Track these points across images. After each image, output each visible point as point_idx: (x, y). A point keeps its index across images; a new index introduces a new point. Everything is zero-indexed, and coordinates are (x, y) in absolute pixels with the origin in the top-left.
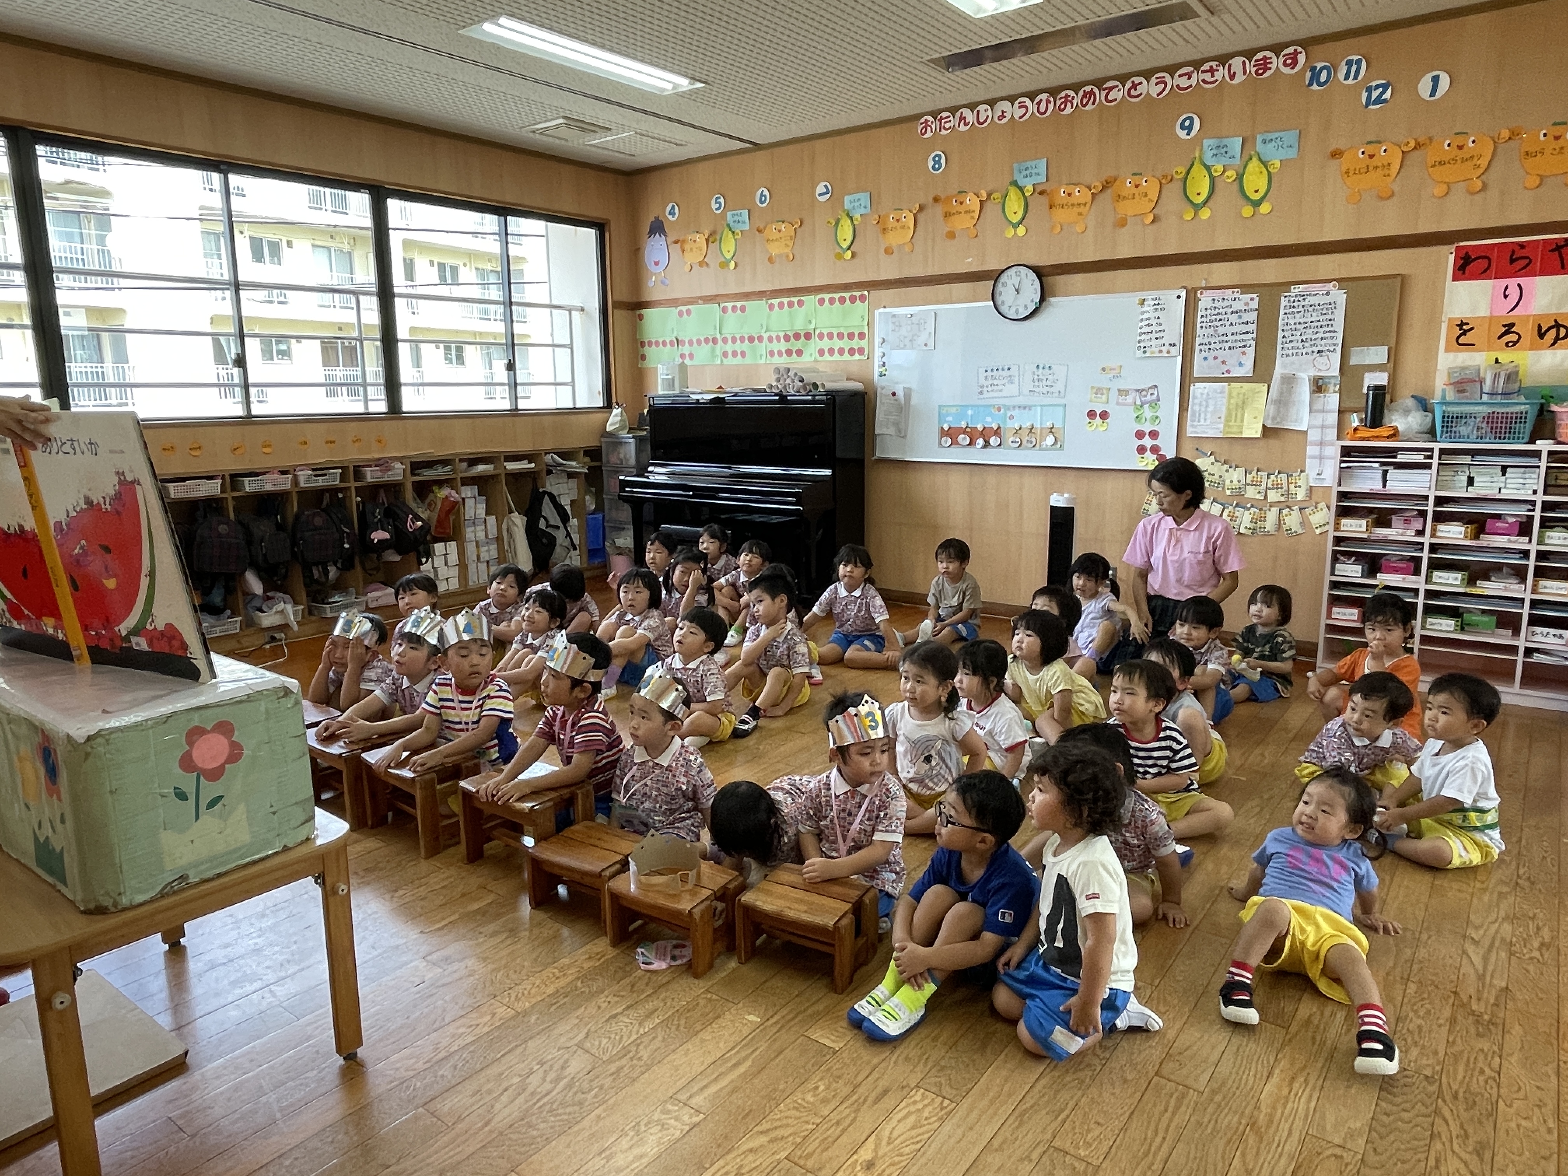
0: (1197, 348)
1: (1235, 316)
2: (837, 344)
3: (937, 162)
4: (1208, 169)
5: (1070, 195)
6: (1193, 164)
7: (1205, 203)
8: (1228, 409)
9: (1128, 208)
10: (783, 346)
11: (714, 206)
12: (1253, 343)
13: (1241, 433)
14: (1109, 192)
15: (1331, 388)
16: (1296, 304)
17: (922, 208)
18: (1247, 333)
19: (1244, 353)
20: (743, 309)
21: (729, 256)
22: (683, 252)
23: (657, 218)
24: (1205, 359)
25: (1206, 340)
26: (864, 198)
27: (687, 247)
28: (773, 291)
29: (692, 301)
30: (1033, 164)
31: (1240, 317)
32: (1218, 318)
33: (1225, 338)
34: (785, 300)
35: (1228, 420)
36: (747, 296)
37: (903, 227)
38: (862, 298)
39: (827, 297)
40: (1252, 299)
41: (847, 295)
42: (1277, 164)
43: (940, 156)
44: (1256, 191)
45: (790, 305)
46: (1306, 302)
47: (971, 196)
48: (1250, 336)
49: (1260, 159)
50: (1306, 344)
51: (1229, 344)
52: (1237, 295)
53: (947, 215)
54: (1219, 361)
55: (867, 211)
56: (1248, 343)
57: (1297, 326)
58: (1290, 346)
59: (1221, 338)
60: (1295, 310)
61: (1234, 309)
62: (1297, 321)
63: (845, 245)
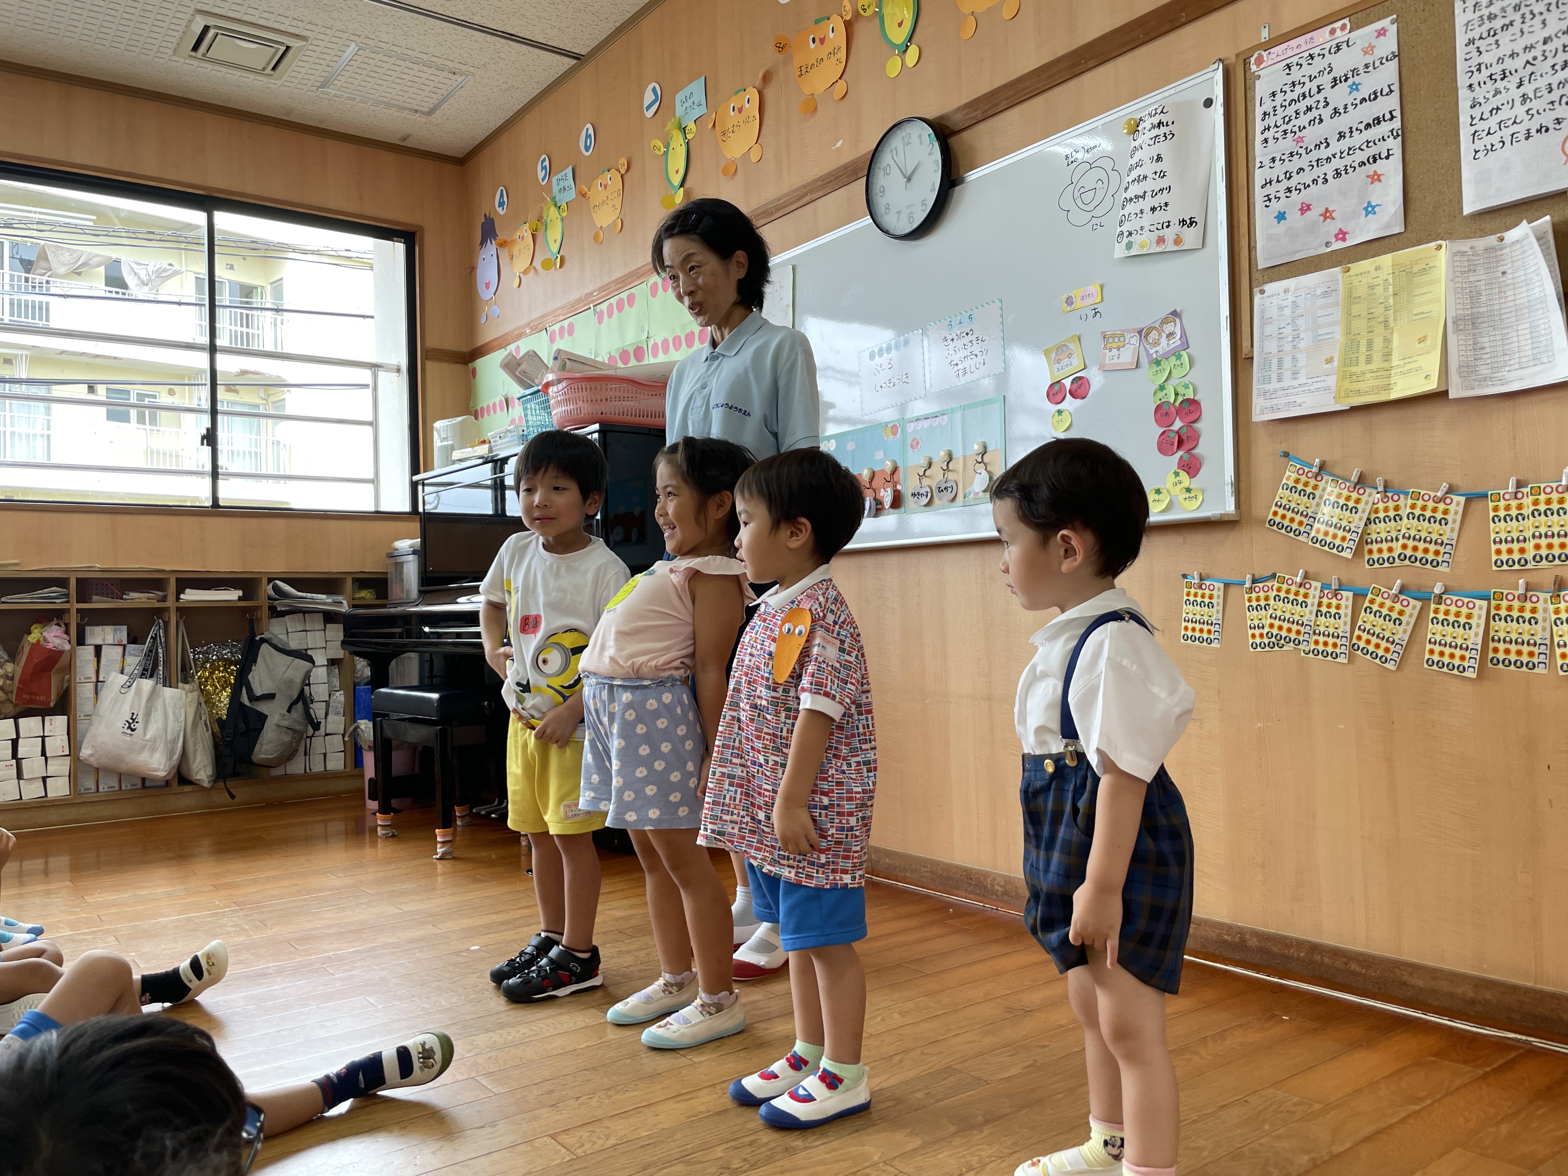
0: (1259, 194)
1: (1343, 87)
8: (1348, 332)
11: (541, 175)
12: (1395, 145)
13: (1388, 387)
18: (1378, 121)
19: (1376, 178)
20: (572, 330)
21: (555, 248)
22: (512, 257)
23: (488, 217)
24: (1281, 217)
25: (1279, 171)
26: (696, 88)
27: (515, 250)
28: (601, 290)
29: (521, 335)
31: (1355, 87)
32: (1302, 106)
33: (1324, 153)
34: (612, 300)
35: (1349, 360)
36: (576, 308)
37: (746, 121)
40: (1382, 33)
45: (620, 306)
48: (1384, 128)
51: (1336, 163)
52: (1341, 36)
54: (1315, 213)
55: (703, 110)
56: (1382, 148)
57: (1509, 65)
58: (1492, 123)
59: (1315, 155)
60: (1498, 24)
61: (1336, 73)
62: (1506, 49)
63: (677, 180)
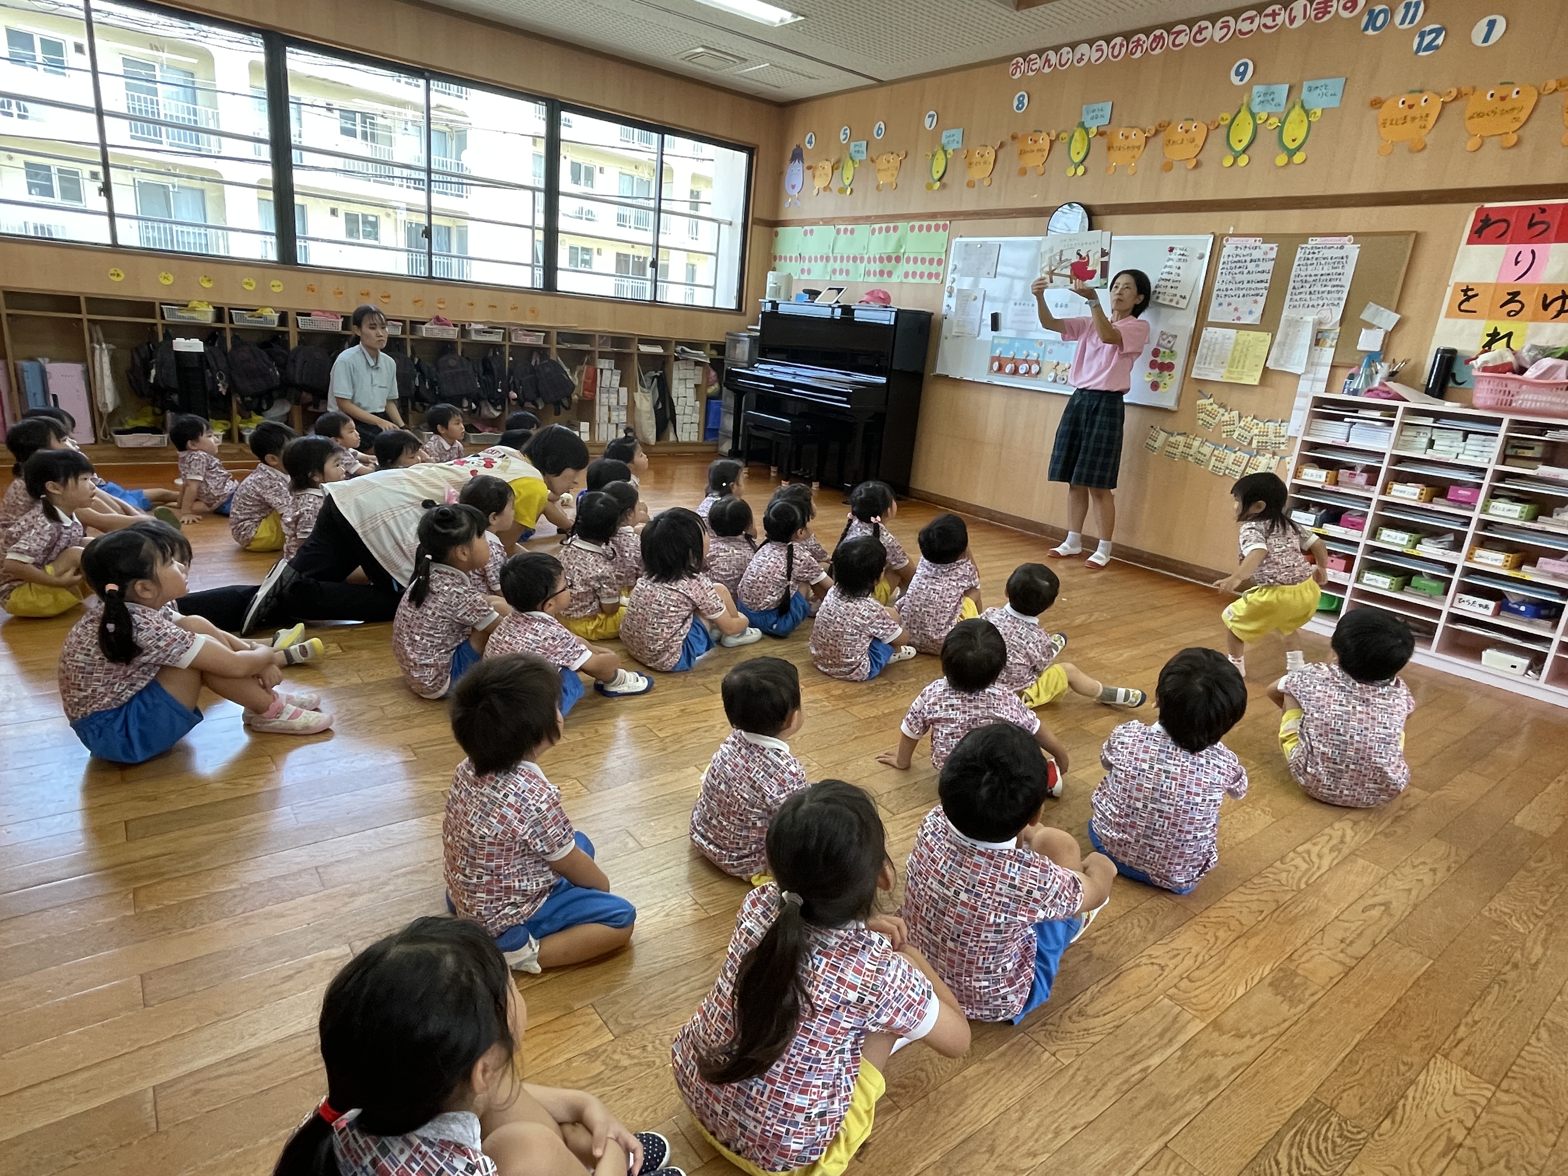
0: (1214, 293)
1: (1254, 264)
2: (920, 268)
3: (1021, 102)
4: (1253, 115)
5: (1127, 138)
6: (1239, 112)
7: (1244, 151)
9: (1176, 153)
10: (876, 267)
11: (842, 137)
12: (1265, 292)
13: (1241, 379)
14: (1161, 137)
15: (1329, 342)
16: (1310, 256)
17: (1002, 145)
18: (1262, 282)
19: (1256, 302)
20: (852, 232)
21: (847, 182)
22: (814, 177)
23: (798, 146)
24: (1221, 304)
25: (1224, 287)
26: (958, 133)
27: (817, 173)
28: (876, 217)
29: (815, 222)
30: (1100, 106)
31: (1257, 266)
32: (1238, 265)
33: (1241, 286)
34: (884, 226)
35: (1230, 366)
36: (856, 220)
37: (985, 163)
38: (945, 227)
39: (917, 224)
40: (1272, 249)
41: (933, 223)
42: (1319, 113)
43: (1023, 96)
44: (1294, 140)
45: (888, 230)
46: (1320, 255)
47: (1044, 135)
48: (1263, 285)
49: (1303, 107)
50: (1313, 297)
51: (1244, 292)
52: (1258, 244)
53: (1022, 153)
54: (1232, 308)
55: (959, 146)
56: (1261, 292)
57: (1308, 278)
58: (1298, 297)
59: (1238, 285)
60: (1309, 262)
61: (1253, 257)
62: (1308, 273)
63: (937, 176)
